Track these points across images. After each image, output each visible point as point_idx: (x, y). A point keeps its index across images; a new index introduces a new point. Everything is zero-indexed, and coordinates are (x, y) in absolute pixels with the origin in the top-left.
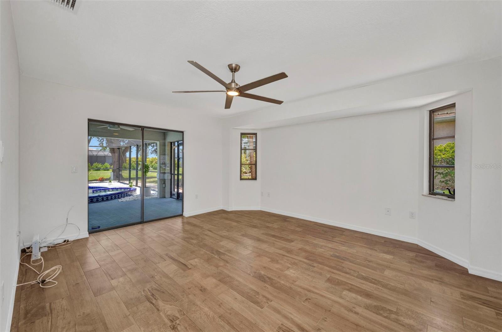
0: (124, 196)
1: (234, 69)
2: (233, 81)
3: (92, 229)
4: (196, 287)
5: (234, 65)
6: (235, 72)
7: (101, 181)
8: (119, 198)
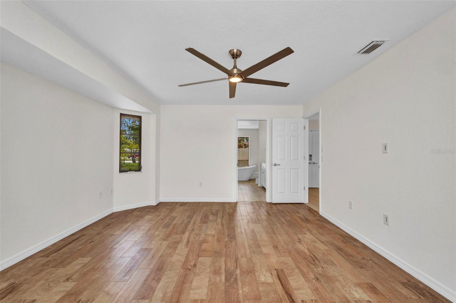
1: (235, 55)
2: (235, 67)
4: (279, 251)
5: (235, 51)
6: (236, 58)
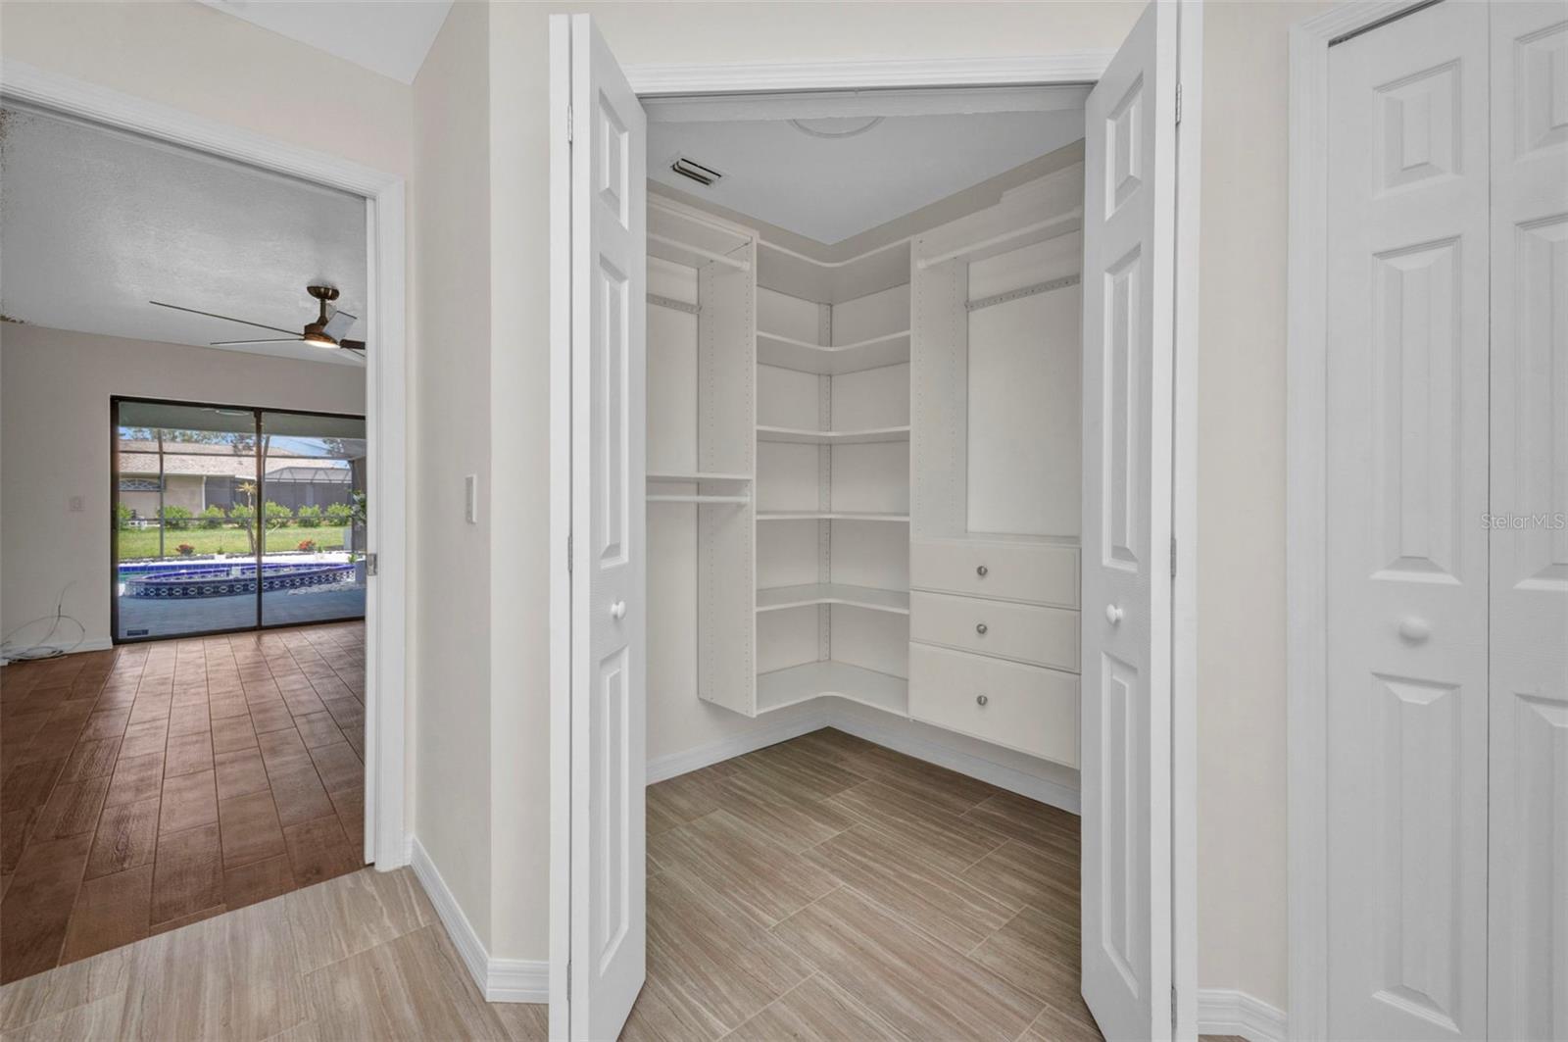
0: (310, 583)
3: (128, 635)
7: (305, 550)
8: (293, 586)
